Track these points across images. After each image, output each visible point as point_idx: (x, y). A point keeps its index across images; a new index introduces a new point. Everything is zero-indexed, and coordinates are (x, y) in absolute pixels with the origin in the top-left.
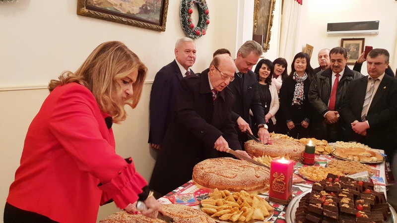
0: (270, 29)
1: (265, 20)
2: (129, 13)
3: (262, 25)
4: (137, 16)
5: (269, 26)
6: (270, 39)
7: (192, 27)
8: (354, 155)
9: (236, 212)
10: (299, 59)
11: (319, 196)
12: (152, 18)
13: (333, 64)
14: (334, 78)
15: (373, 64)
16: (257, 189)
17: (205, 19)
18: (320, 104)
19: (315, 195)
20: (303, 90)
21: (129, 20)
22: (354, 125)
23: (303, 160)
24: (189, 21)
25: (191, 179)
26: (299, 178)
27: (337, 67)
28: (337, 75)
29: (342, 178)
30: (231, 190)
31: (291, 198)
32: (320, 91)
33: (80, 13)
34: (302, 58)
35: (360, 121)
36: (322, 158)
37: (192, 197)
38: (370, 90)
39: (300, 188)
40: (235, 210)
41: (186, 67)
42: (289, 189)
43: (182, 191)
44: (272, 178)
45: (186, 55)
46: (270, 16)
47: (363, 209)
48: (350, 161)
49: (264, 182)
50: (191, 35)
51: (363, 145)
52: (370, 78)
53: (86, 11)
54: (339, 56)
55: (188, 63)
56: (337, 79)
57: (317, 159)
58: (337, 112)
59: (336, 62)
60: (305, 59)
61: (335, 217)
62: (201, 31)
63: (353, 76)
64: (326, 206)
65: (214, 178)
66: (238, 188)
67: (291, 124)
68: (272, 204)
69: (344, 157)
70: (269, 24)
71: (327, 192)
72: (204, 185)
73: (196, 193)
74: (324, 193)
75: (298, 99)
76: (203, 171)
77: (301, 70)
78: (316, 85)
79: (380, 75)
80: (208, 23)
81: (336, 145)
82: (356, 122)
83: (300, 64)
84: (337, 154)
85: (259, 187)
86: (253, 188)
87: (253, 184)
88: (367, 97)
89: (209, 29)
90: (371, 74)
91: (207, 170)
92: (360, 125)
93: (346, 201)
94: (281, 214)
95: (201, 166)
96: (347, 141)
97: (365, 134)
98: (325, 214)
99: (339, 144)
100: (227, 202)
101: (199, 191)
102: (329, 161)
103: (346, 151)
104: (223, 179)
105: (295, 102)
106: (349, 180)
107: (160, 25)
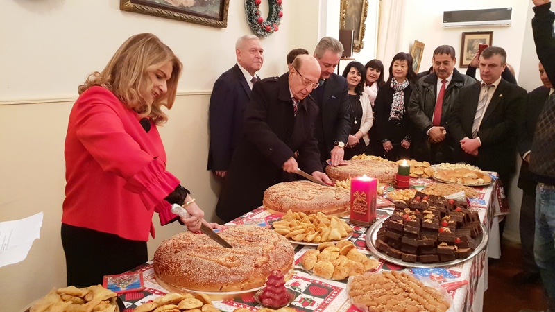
0: (364, 21)
1: (357, 9)
2: (182, 5)
3: (354, 16)
4: (192, 9)
5: (362, 18)
6: (364, 35)
7: (261, 22)
8: (458, 178)
9: (311, 232)
10: (397, 61)
11: (402, 213)
12: (210, 12)
13: (438, 67)
14: (439, 85)
15: (486, 66)
16: (336, 212)
17: (277, 10)
18: (423, 118)
19: (398, 213)
20: (403, 101)
21: (183, 16)
22: (464, 143)
23: (396, 184)
24: (257, 14)
25: (262, 205)
26: (387, 201)
27: (444, 71)
28: (444, 81)
29: (431, 197)
30: (308, 213)
31: (374, 221)
32: (423, 102)
33: (124, 8)
34: (401, 60)
35: (471, 137)
36: (419, 181)
37: (263, 221)
38: (483, 100)
39: (387, 211)
40: (310, 230)
41: (252, 71)
42: (371, 210)
43: (251, 216)
44: (353, 198)
45: (252, 56)
46: (364, 4)
47: (448, 225)
48: (452, 183)
49: (345, 204)
50: (259, 32)
51: (473, 166)
52: (484, 84)
53: (131, 5)
54: (445, 57)
55: (255, 66)
56: (443, 86)
57: (413, 182)
58: (443, 128)
59: (442, 64)
60: (405, 62)
61: (415, 232)
62: (272, 25)
63: (463, 82)
64: (407, 222)
65: (288, 201)
66: (315, 211)
67: (388, 144)
68: (353, 227)
69: (445, 180)
70: (363, 15)
71: (411, 210)
72: (277, 209)
73: (267, 218)
74: (408, 211)
75: (397, 113)
76: (275, 195)
77: (401, 75)
78: (417, 95)
79: (495, 80)
80: (281, 16)
81: (441, 168)
82: (466, 138)
83: (399, 68)
84: (438, 177)
85: (340, 210)
86: (332, 211)
87: (332, 206)
88: (479, 108)
89: (283, 23)
90: (484, 78)
91: (280, 193)
92: (470, 143)
93: (429, 218)
94: (362, 236)
95: (274, 190)
96: (455, 163)
97: (476, 153)
98: (405, 229)
99: (445, 166)
100: (302, 223)
101: (270, 216)
102: (426, 184)
103: (449, 172)
104: (298, 201)
105: (393, 116)
106: (439, 198)
107: (220, 20)
